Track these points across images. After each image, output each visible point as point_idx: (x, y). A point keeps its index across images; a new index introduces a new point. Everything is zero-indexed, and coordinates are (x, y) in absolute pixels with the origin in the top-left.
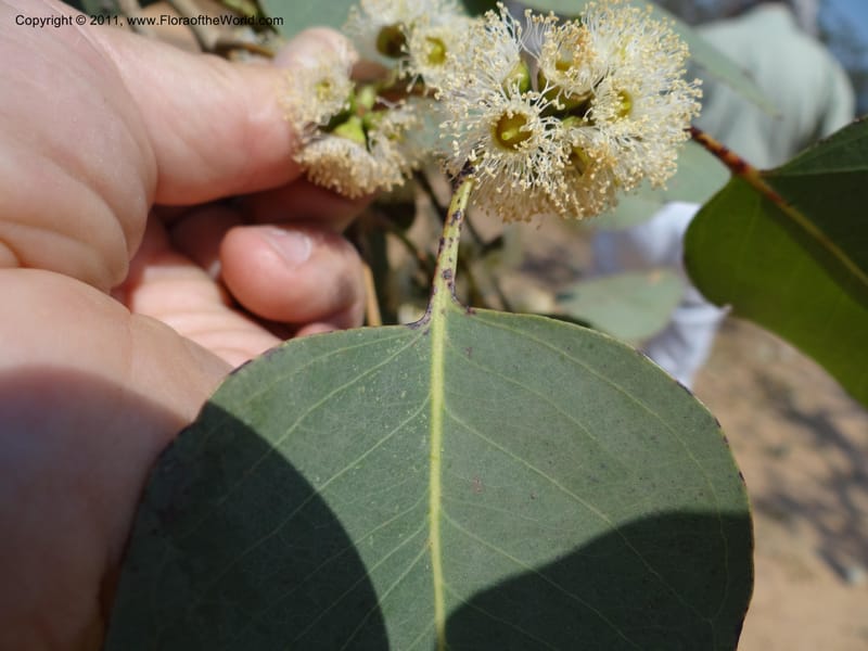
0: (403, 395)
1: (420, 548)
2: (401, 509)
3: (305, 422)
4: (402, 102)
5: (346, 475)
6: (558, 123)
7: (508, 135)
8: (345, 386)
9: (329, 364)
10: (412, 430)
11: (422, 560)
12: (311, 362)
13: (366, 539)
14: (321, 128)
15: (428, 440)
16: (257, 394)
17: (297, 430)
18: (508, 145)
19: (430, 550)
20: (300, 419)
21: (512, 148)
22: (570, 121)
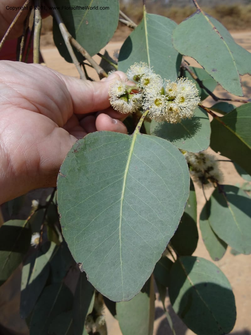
0: (125, 147)
1: (122, 177)
2: (119, 168)
3: (104, 146)
4: (137, 94)
5: (109, 158)
6: (167, 102)
7: (157, 103)
8: (113, 142)
9: (111, 137)
10: (125, 154)
11: (121, 179)
12: (107, 135)
13: (111, 171)
14: (118, 97)
15: (128, 157)
16: (96, 137)
17: (102, 147)
18: (157, 105)
19: (124, 178)
20: (103, 145)
21: (158, 106)
22: (170, 102)
